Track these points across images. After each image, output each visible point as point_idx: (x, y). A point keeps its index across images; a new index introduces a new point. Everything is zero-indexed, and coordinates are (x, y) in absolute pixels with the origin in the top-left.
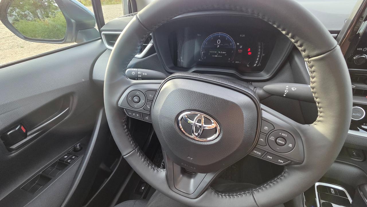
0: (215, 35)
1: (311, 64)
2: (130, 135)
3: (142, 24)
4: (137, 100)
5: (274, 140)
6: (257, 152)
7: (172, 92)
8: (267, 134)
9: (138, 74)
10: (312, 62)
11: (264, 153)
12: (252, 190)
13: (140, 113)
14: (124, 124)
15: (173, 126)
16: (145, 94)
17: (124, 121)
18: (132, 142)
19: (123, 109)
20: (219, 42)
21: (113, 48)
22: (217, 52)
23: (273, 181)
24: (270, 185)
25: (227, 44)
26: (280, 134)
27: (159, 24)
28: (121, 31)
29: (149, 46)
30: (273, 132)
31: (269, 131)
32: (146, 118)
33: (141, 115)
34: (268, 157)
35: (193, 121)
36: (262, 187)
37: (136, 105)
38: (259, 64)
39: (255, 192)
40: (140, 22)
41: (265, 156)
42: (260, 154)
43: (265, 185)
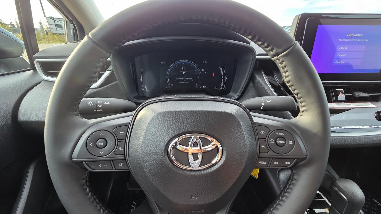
0: (180, 62)
1: (281, 60)
2: (97, 201)
3: (96, 44)
4: (102, 144)
5: (274, 142)
6: (262, 163)
7: (152, 119)
8: (266, 139)
9: (97, 105)
10: (281, 58)
11: (269, 161)
12: (270, 211)
13: (110, 160)
14: (85, 186)
15: (163, 162)
16: (112, 133)
17: (84, 181)
18: (101, 210)
19: (82, 162)
20: (184, 69)
21: (57, 80)
22: (184, 79)
23: (287, 190)
24: (286, 196)
25: (192, 71)
26: (277, 134)
27: (120, 44)
28: (67, 57)
29: (107, 73)
30: (270, 134)
31: (266, 135)
32: (120, 165)
33: (112, 163)
34: (274, 163)
35: (188, 147)
36: (279, 202)
37: (102, 152)
38: (225, 87)
39: (274, 211)
40: (95, 42)
41: (271, 162)
42: (265, 163)
43: (280, 198)
